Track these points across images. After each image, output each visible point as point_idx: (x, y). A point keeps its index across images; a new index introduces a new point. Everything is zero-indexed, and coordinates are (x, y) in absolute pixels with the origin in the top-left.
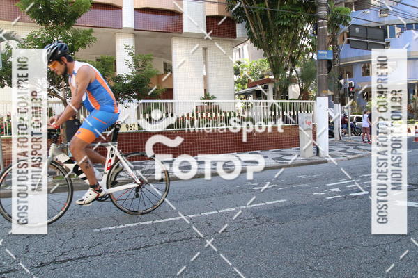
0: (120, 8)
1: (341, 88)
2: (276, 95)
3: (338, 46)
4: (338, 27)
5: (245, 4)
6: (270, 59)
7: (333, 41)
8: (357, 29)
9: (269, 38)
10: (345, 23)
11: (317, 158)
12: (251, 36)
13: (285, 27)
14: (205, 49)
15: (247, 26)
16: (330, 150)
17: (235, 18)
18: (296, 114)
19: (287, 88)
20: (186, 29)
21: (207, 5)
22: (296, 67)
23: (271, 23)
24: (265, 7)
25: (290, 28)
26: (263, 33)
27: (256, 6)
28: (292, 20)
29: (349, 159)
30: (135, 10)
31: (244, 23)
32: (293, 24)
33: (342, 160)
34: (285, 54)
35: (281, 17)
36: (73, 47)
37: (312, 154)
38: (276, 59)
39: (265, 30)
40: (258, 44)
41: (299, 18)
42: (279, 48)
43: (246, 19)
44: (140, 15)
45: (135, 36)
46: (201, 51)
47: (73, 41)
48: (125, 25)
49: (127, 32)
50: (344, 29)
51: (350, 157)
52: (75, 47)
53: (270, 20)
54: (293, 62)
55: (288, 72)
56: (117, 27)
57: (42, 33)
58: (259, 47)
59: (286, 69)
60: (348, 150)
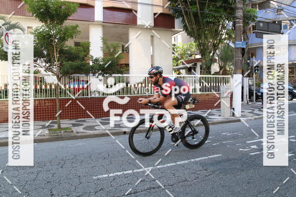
0: (93, 7)
1: (249, 66)
2: (203, 71)
3: (247, 37)
4: (248, 22)
5: (182, 5)
6: (199, 45)
7: (244, 32)
8: (261, 24)
9: (198, 30)
10: (253, 20)
11: (233, 118)
12: (185, 28)
13: (210, 22)
14: (152, 37)
15: (183, 21)
16: (242, 112)
17: (175, 15)
18: (217, 85)
19: (210, 66)
20: (139, 22)
21: (155, 8)
22: (217, 51)
23: (201, 20)
24: (197, 8)
25: (214, 23)
26: (194, 26)
27: (190, 7)
28: (215, 17)
29: (255, 119)
30: (104, 8)
31: (181, 19)
32: (216, 21)
33: (251, 120)
34: (210, 42)
35: (208, 16)
36: (64, 38)
37: (230, 115)
38: (204, 46)
39: (196, 24)
40: (190, 34)
41: (221, 17)
42: (206, 38)
43: (182, 16)
44: (107, 12)
45: (103, 26)
46: (150, 38)
47: (65, 34)
48: (96, 19)
49: (98, 24)
50: (252, 24)
51: (256, 117)
52: (66, 38)
53: (200, 17)
54: (215, 47)
55: (211, 54)
56: (91, 20)
57: (43, 28)
58: (191, 36)
59: (210, 52)
60: (254, 112)
